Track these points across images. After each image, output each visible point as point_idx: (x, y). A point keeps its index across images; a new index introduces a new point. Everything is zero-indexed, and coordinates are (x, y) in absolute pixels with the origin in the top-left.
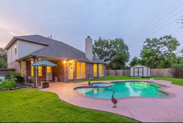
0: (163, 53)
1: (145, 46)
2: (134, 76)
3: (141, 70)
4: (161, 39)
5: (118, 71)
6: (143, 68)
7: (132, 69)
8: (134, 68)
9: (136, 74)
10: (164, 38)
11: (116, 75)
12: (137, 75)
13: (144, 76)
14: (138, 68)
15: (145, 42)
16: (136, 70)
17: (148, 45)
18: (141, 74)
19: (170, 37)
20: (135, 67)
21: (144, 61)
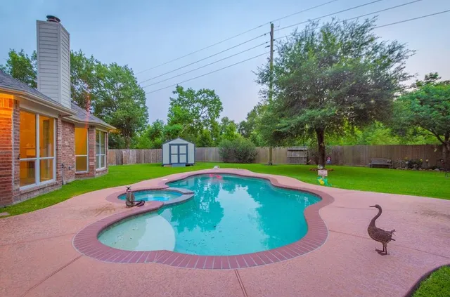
0: (201, 119)
1: (175, 101)
2: (171, 164)
3: (183, 149)
4: (200, 92)
5: (124, 151)
6: (187, 145)
7: (166, 146)
8: (170, 145)
9: (174, 159)
10: (204, 92)
11: (117, 163)
12: (177, 162)
13: (189, 162)
14: (179, 145)
15: (174, 93)
16: (174, 150)
17: (179, 100)
18: (183, 159)
19: (212, 93)
20: (171, 142)
21: (177, 132)
